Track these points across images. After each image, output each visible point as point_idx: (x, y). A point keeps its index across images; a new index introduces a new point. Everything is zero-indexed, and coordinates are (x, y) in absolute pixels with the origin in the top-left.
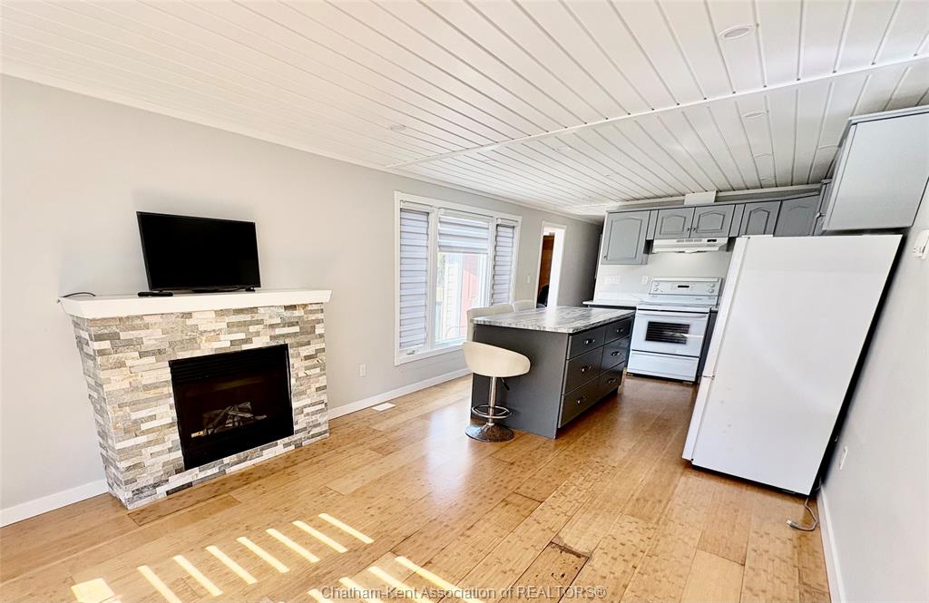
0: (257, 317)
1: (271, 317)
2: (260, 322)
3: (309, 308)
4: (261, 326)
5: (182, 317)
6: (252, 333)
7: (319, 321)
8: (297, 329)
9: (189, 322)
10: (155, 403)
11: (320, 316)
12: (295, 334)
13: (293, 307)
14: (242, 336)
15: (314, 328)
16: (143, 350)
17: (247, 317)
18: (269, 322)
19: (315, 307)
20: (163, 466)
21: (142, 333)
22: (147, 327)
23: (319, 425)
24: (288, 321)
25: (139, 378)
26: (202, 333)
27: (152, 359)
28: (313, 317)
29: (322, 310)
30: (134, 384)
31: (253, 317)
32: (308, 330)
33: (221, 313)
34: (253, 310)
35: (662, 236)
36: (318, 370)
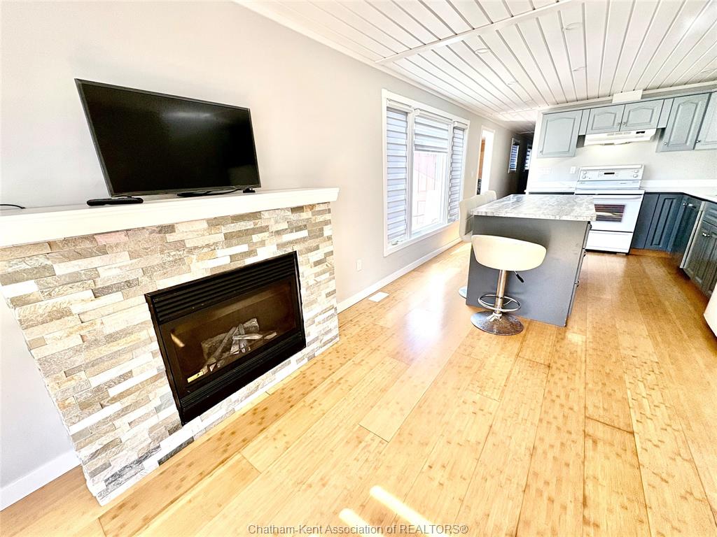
0: (260, 223)
1: (276, 222)
2: (264, 229)
3: (317, 208)
4: (266, 234)
5: (160, 232)
6: (256, 243)
7: (327, 223)
8: (304, 233)
9: (171, 238)
10: (128, 356)
11: (327, 217)
12: (304, 240)
13: (299, 209)
14: (244, 248)
15: (322, 230)
16: (99, 285)
17: (249, 225)
18: (274, 228)
19: (322, 207)
20: (150, 432)
21: (95, 262)
22: (103, 251)
23: (330, 330)
24: (295, 225)
25: (98, 326)
26: (191, 251)
27: (117, 297)
28: (320, 218)
29: (329, 210)
30: (90, 337)
31: (255, 224)
32: (317, 232)
33: (214, 223)
34: (255, 215)
35: (593, 132)
36: (327, 275)
